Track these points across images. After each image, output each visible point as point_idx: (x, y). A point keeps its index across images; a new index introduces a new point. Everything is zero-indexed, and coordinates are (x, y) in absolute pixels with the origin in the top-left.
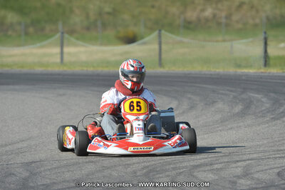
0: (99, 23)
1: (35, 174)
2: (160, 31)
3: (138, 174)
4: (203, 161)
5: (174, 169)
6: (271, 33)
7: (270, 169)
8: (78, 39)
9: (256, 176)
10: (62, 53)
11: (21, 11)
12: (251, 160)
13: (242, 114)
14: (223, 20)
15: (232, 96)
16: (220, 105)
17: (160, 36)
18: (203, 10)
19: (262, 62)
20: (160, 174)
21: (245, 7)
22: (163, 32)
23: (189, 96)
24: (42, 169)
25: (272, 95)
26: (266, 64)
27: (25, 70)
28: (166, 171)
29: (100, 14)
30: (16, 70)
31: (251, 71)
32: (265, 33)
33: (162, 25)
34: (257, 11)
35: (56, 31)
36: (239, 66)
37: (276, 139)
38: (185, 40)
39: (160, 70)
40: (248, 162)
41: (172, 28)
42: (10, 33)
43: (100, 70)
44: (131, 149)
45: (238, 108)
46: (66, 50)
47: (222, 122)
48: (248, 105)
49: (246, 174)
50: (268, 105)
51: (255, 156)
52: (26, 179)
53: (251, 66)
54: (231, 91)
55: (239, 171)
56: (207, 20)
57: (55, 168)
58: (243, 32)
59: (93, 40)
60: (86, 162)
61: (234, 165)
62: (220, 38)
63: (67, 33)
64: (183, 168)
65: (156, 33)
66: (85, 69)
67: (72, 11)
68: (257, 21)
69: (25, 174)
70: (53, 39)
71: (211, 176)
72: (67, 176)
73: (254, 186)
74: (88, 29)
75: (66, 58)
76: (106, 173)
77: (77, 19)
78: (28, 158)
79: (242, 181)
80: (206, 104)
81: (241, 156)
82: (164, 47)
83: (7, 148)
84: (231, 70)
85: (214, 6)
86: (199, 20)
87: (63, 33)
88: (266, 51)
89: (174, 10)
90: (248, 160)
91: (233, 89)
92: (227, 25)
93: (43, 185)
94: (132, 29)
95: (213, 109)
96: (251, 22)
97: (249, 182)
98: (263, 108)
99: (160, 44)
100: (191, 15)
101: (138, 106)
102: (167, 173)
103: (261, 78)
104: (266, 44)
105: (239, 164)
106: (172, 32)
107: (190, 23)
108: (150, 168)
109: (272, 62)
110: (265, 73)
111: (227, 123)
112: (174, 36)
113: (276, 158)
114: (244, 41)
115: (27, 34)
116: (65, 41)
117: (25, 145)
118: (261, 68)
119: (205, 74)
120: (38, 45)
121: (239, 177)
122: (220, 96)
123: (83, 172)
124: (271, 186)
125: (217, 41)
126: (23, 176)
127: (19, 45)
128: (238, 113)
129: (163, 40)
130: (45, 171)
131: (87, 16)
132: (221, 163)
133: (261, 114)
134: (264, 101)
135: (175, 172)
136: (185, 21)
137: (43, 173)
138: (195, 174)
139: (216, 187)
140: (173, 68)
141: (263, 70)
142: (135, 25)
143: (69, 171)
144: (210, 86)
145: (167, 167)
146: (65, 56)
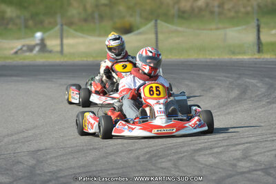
0: (96, 15)
1: (42, 162)
2: (156, 21)
3: (141, 158)
4: (202, 145)
5: (176, 153)
6: (263, 20)
7: (268, 151)
8: (76, 30)
9: (255, 158)
10: (62, 45)
11: (20, 5)
12: (250, 143)
13: (239, 99)
14: (216, 9)
15: (228, 82)
16: (217, 91)
17: (156, 26)
19: (256, 48)
20: (163, 158)
22: (159, 21)
23: (187, 83)
24: (48, 156)
25: (267, 79)
26: (259, 51)
28: (169, 155)
29: (97, 6)
31: (246, 57)
32: (258, 20)
33: (157, 15)
35: (55, 24)
36: (234, 53)
37: (273, 122)
38: (180, 29)
40: (246, 145)
41: (167, 18)
42: (10, 26)
44: (155, 131)
45: (235, 93)
46: (65, 41)
47: (219, 107)
48: (244, 90)
49: (245, 157)
50: (263, 90)
51: (253, 139)
52: (33, 167)
53: (244, 53)
54: (228, 77)
55: (238, 154)
56: (200, 10)
57: (60, 156)
58: (236, 19)
59: (91, 32)
60: (91, 149)
61: (234, 148)
62: (213, 26)
63: (66, 24)
64: (184, 152)
65: (152, 23)
66: (85, 59)
67: (70, 4)
68: (249, 9)
69: (32, 162)
70: (52, 32)
71: (211, 160)
73: (253, 168)
74: (86, 20)
75: (66, 49)
77: (74, 11)
78: (34, 146)
79: (242, 164)
80: (203, 91)
81: (239, 140)
82: (160, 36)
83: (14, 138)
84: (226, 57)
86: (192, 9)
87: (62, 25)
88: (259, 38)
90: (247, 143)
91: (229, 75)
92: (220, 14)
93: (50, 172)
94: (129, 20)
95: (211, 95)
96: (243, 10)
97: (249, 165)
98: (259, 93)
99: (156, 33)
100: (185, 5)
101: (157, 90)
102: (169, 158)
103: (256, 64)
104: (259, 31)
105: (238, 147)
106: (166, 21)
107: (184, 12)
109: (265, 48)
110: (259, 58)
111: (225, 108)
112: (169, 25)
113: (273, 140)
115: (26, 27)
116: (65, 35)
117: (31, 134)
118: (254, 54)
121: (238, 160)
122: (216, 82)
124: (270, 168)
125: (211, 29)
126: (30, 164)
127: (18, 39)
128: (235, 98)
129: (159, 30)
130: (51, 158)
131: (85, 9)
132: (220, 147)
133: (257, 99)
134: (259, 86)
135: (176, 156)
136: (179, 10)
137: (49, 161)
138: (196, 158)
139: (217, 170)
140: (170, 57)
141: (257, 56)
142: (131, 16)
143: (74, 158)
144: (207, 73)
145: (169, 152)
146: (65, 47)
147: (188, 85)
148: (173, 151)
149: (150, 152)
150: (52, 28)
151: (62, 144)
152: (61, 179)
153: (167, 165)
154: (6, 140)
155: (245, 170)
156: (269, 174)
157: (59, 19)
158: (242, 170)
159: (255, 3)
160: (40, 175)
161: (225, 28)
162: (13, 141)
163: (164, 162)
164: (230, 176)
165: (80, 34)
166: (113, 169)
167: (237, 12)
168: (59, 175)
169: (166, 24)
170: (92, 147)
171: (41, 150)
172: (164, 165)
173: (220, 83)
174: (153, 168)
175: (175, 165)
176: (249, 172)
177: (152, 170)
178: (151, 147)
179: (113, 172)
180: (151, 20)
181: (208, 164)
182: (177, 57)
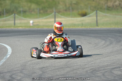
0: (71, 8)
2: (97, 11)
3: (88, 72)
4: (116, 66)
5: (104, 70)
8: (61, 15)
10: (55, 21)
11: (37, 3)
17: (97, 13)
18: (115, 2)
22: (98, 11)
24: (48, 70)
27: (39, 28)
28: (101, 70)
29: (71, 4)
30: (36, 28)
33: (97, 8)
35: (52, 12)
38: (107, 15)
39: (97, 28)
41: (101, 9)
42: (33, 13)
43: (71, 28)
56: (117, 6)
57: (53, 70)
59: (68, 16)
60: (66, 67)
63: (57, 12)
64: (108, 69)
65: (95, 12)
67: (59, 3)
69: (41, 73)
70: (50, 15)
72: (58, 73)
74: (66, 10)
76: (75, 71)
77: (61, 7)
80: (117, 42)
86: (113, 6)
87: (55, 13)
94: (84, 11)
95: (120, 44)
100: (110, 4)
102: (101, 72)
106: (101, 11)
107: (109, 7)
108: (93, 69)
112: (102, 13)
115: (40, 13)
116: (56, 17)
119: (116, 29)
120: (45, 17)
123: (65, 71)
127: (37, 18)
129: (98, 15)
131: (66, 6)
135: (104, 71)
136: (107, 6)
137: (48, 72)
138: (113, 72)
140: (102, 27)
142: (86, 9)
143: (59, 71)
145: (101, 69)
147: (110, 39)
148: (103, 68)
149: (92, 69)
151: (54, 65)
153: (100, 74)
154: (29, 63)
157: (54, 10)
162: (32, 63)
163: (99, 73)
165: (63, 17)
169: (101, 13)
170: (67, 66)
171: (44, 67)
172: (98, 75)
174: (94, 76)
175: (103, 75)
178: (93, 67)
181: (118, 74)
182: (106, 27)
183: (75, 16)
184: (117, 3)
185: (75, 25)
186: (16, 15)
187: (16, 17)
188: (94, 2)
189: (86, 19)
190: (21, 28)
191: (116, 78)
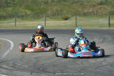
0: (56, 14)
1: (39, 61)
2: (76, 16)
6: (111, 16)
8: (50, 18)
9: (107, 61)
10: (45, 23)
13: (103, 42)
14: (96, 13)
15: (99, 36)
18: (89, 9)
21: (102, 8)
22: (77, 16)
25: (112, 36)
26: (109, 26)
29: (57, 11)
30: (31, 28)
31: (105, 28)
32: (109, 16)
33: (76, 14)
34: (106, 10)
36: (101, 27)
38: (84, 19)
41: (79, 15)
42: (29, 17)
43: (57, 28)
45: (101, 40)
46: (46, 22)
48: (104, 39)
49: (104, 61)
50: (111, 39)
56: (90, 13)
57: (44, 59)
58: (102, 16)
59: (55, 19)
62: (94, 18)
63: (47, 17)
65: (75, 17)
66: (53, 28)
67: (48, 10)
68: (106, 13)
69: (35, 61)
71: (93, 61)
72: (48, 61)
74: (53, 15)
75: (47, 25)
77: (49, 13)
82: (77, 21)
84: (99, 28)
85: (93, 8)
86: (88, 12)
87: (45, 17)
88: (109, 22)
89: (80, 9)
92: (97, 14)
93: (41, 64)
94: (67, 16)
96: (104, 13)
97: (106, 63)
98: (109, 40)
99: (76, 20)
100: (85, 11)
103: (108, 31)
104: (109, 20)
106: (79, 16)
107: (85, 13)
109: (111, 26)
112: (80, 17)
114: (103, 19)
115: (34, 17)
116: (46, 20)
119: (90, 29)
120: (38, 20)
121: (102, 62)
122: (95, 36)
125: (94, 19)
128: (101, 42)
130: (41, 60)
131: (53, 12)
133: (108, 42)
134: (109, 38)
136: (83, 13)
137: (41, 61)
138: (88, 61)
139: (95, 65)
141: (109, 28)
142: (68, 14)
144: (92, 33)
146: (46, 24)
150: (42, 18)
152: (45, 67)
155: (104, 65)
156: (112, 66)
157: (44, 15)
158: (103, 65)
159: (108, 11)
160: (38, 65)
161: (98, 19)
164: (99, 67)
165: (51, 20)
166: (61, 64)
167: (102, 14)
168: (44, 66)
169: (79, 17)
172: (78, 63)
173: (97, 36)
176: (106, 66)
177: (74, 64)
179: (61, 65)
180: (74, 16)
183: (60, 20)
184: (91, 10)
185: (60, 26)
186: (17, 18)
187: (16, 20)
188: (73, 10)
189: (68, 22)
190: (20, 28)
191: (91, 66)
